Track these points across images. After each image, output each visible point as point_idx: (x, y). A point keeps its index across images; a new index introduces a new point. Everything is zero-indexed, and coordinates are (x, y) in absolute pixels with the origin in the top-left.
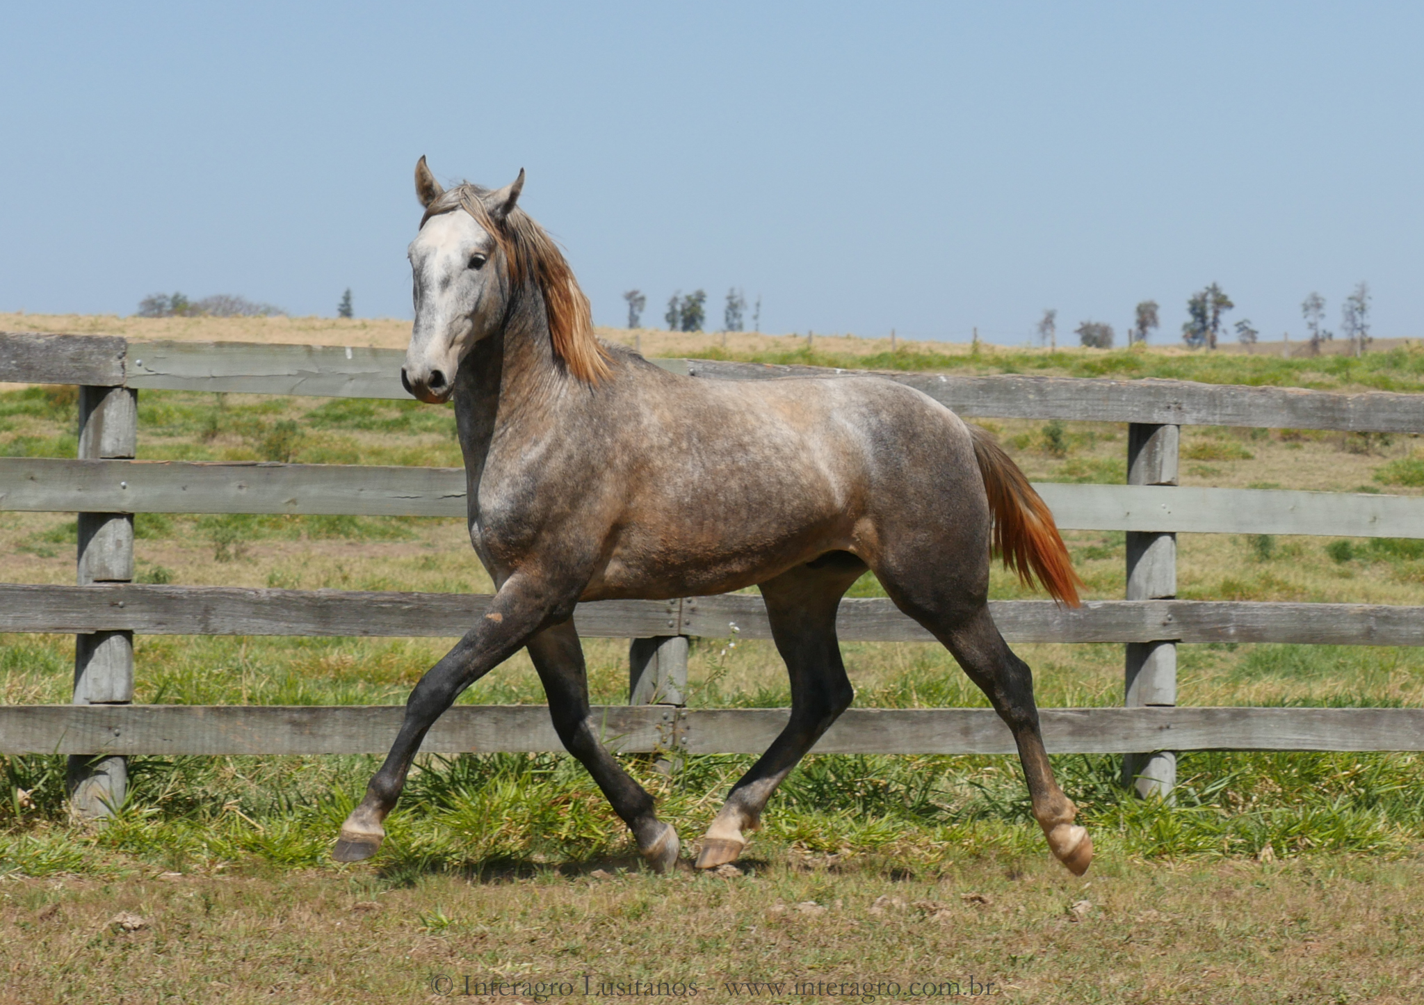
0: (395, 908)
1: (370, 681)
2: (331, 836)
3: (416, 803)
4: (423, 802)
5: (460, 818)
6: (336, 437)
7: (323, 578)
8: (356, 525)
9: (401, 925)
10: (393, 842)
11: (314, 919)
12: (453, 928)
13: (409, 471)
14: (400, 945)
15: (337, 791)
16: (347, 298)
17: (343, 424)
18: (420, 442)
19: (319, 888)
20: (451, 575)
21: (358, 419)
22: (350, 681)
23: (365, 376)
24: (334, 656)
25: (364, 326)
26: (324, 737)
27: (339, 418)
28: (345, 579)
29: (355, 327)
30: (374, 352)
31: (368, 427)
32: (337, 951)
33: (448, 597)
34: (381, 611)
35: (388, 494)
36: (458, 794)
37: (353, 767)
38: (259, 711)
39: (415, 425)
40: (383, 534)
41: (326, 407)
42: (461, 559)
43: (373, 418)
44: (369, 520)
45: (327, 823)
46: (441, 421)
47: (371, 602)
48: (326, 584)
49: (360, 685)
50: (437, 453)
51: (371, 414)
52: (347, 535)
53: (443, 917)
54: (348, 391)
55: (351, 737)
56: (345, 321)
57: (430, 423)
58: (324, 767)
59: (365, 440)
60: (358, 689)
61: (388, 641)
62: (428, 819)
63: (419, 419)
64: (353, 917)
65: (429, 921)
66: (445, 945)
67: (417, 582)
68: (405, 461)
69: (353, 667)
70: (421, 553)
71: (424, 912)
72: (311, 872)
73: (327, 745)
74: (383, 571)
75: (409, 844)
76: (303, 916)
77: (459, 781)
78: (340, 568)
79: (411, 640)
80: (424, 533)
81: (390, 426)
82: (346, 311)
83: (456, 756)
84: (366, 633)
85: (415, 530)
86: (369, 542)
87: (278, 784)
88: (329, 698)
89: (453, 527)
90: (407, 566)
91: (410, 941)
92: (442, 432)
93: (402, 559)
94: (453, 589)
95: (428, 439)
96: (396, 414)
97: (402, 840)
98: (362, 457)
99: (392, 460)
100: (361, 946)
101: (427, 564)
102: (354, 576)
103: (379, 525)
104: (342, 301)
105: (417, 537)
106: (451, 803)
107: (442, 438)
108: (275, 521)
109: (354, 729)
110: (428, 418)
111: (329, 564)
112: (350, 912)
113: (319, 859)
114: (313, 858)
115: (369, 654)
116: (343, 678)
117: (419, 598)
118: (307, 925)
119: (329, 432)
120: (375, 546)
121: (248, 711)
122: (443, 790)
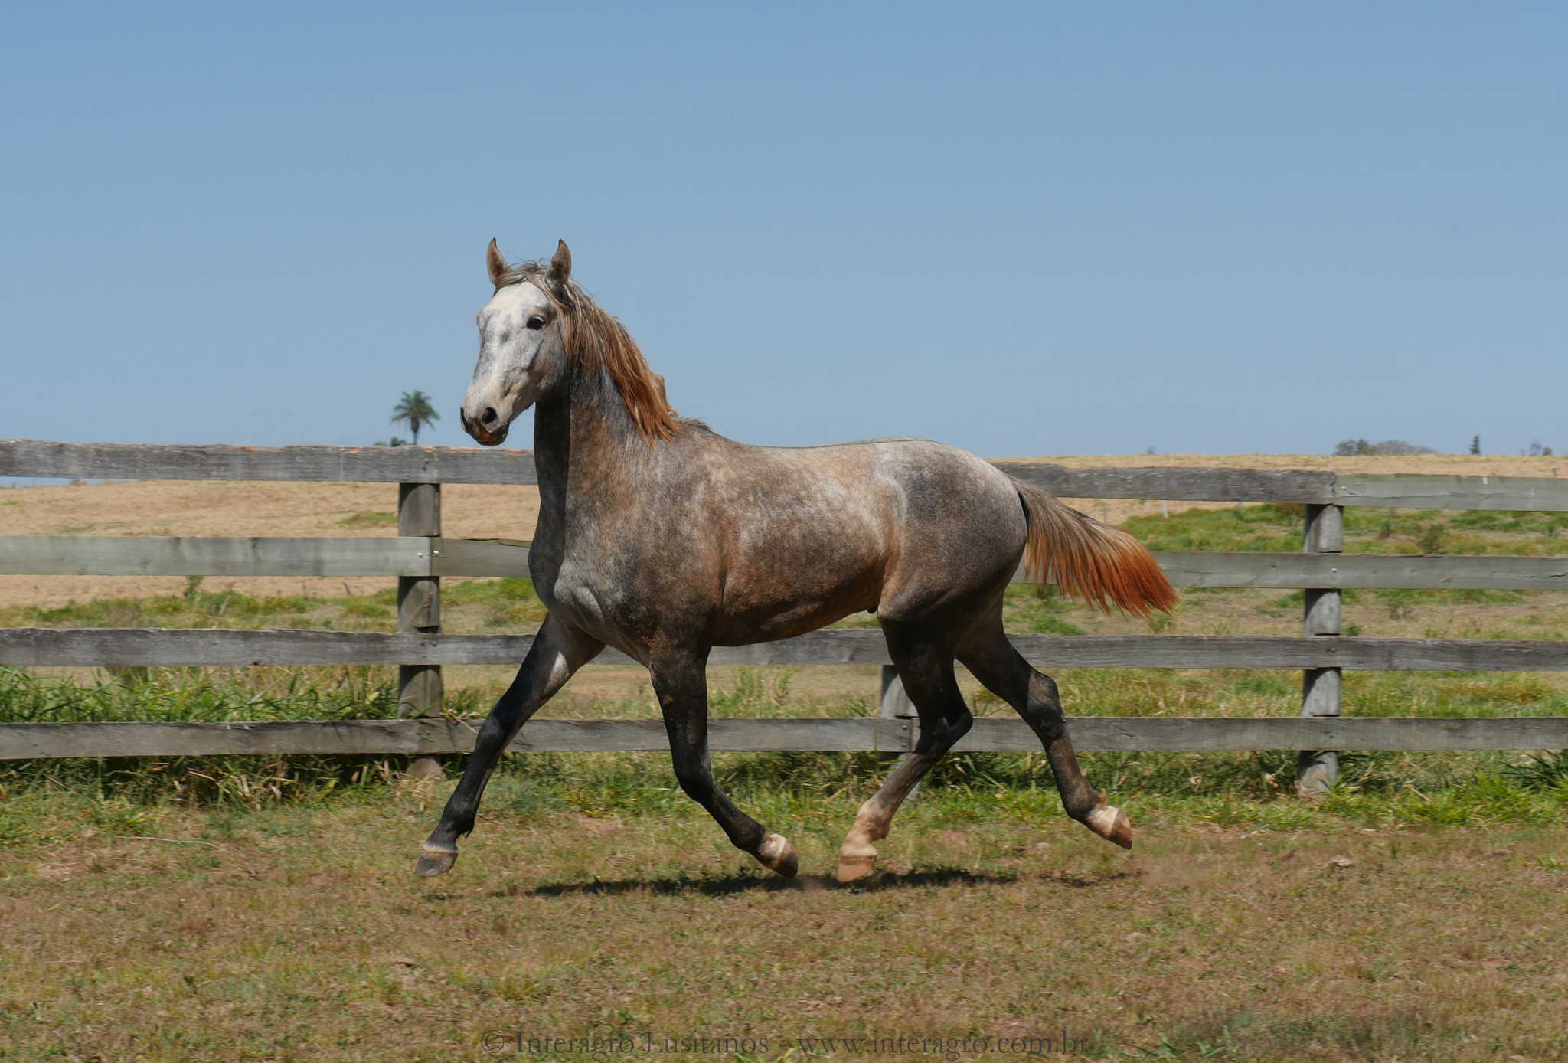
0: (1521, 854)
1: (1495, 700)
2: (1476, 805)
3: (1532, 783)
4: (1537, 782)
5: (1562, 793)
6: (1470, 535)
7: (1463, 630)
8: (1485, 595)
9: (1525, 866)
10: (1517, 809)
11: (1466, 861)
12: (1560, 868)
13: (1526, 559)
14: (1525, 879)
15: (1480, 775)
16: (1476, 440)
17: (1476, 526)
18: (1527, 538)
19: (1468, 840)
20: (1550, 628)
21: (1485, 523)
22: (1484, 700)
23: (1496, 496)
24: (1470, 683)
25: (1488, 460)
26: (1470, 738)
27: (1472, 523)
28: (1478, 631)
29: (1482, 461)
30: (1503, 479)
31: (1492, 529)
32: (1483, 884)
33: (1553, 644)
34: (1509, 654)
35: (1513, 575)
36: (1562, 777)
37: (1488, 759)
38: (1424, 721)
39: (1524, 526)
40: (1503, 600)
41: (1462, 515)
42: (1556, 617)
43: (1496, 523)
44: (1493, 592)
45: (1473, 796)
46: (1542, 524)
47: (1501, 648)
48: (1465, 634)
49: (1491, 703)
50: (1539, 546)
51: (1494, 519)
52: (1479, 601)
53: (1553, 860)
54: (1484, 506)
55: (1488, 738)
56: (1475, 457)
57: (1533, 525)
58: (1470, 759)
59: (1490, 537)
60: (1488, 706)
61: (1507, 674)
62: (1541, 794)
63: (1527, 523)
64: (1492, 860)
65: (1544, 863)
66: (1556, 879)
67: (1527, 633)
68: (1517, 551)
69: (1484, 690)
70: (1530, 613)
71: (1540, 857)
72: (1463, 830)
73: (1472, 744)
74: (1504, 625)
75: (1528, 810)
76: (1459, 860)
77: (1561, 769)
78: (1474, 623)
79: (1524, 673)
80: (1531, 599)
81: (1507, 528)
82: (1475, 450)
83: (1559, 751)
84: (1498, 668)
85: (1524, 598)
86: (1493, 605)
87: (1439, 770)
88: (1470, 712)
89: (1550, 596)
90: (1519, 622)
91: (1532, 876)
92: (1542, 531)
93: (1516, 617)
94: (1551, 637)
95: (1533, 536)
96: (1510, 520)
97: (1524, 808)
98: (1489, 549)
99: (1508, 550)
100: (1498, 880)
101: (1533, 621)
102: (1483, 629)
103: (1500, 594)
104: (1472, 443)
105: (1524, 602)
106: (1557, 783)
107: (1541, 535)
108: (1430, 593)
109: (1491, 733)
110: (1533, 522)
111: (1466, 621)
112: (1489, 857)
113: (1467, 820)
114: (1463, 820)
115: (1495, 681)
116: (1479, 698)
117: (1534, 645)
118: (1461, 865)
119: (1466, 532)
120: (1499, 609)
121: (1418, 721)
122: (1550, 774)
